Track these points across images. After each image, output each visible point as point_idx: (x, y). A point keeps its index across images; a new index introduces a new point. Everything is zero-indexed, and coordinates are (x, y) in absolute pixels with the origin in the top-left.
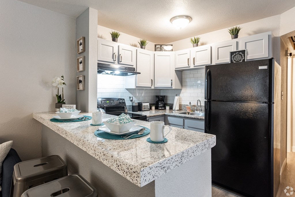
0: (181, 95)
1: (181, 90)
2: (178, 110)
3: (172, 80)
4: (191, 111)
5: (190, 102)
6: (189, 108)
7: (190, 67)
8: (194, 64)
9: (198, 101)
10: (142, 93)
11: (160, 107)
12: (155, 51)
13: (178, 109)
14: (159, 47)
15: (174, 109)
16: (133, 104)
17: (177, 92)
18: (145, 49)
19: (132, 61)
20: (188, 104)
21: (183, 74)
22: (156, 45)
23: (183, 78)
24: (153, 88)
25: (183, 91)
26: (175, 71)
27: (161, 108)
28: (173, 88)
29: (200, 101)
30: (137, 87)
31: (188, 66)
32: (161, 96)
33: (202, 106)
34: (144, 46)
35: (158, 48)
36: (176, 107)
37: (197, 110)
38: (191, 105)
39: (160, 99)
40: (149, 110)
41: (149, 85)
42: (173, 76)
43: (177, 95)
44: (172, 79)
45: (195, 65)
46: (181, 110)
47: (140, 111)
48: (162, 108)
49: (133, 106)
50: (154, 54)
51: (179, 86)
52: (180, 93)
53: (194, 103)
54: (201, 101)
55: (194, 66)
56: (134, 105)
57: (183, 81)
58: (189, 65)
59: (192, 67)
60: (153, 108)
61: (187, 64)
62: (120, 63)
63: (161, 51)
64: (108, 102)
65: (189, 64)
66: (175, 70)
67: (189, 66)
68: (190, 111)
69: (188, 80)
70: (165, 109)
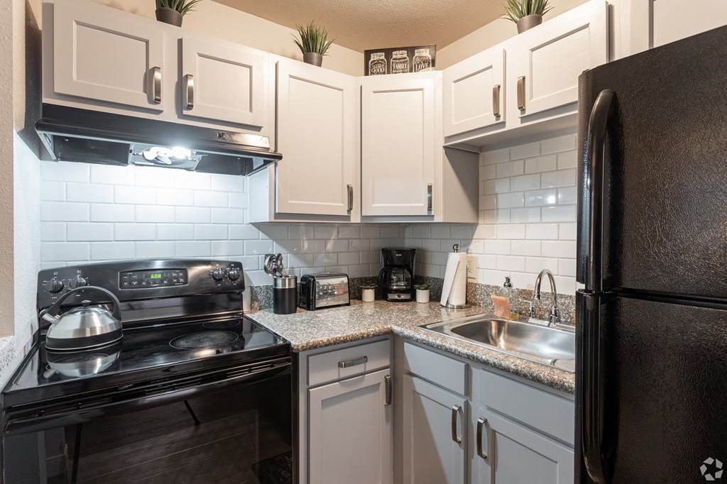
0: (475, 247)
1: (473, 226)
2: (460, 307)
3: (430, 189)
4: (512, 317)
5: (508, 280)
6: (502, 303)
7: (504, 123)
8: (522, 109)
9: (540, 276)
10: (326, 240)
11: (397, 291)
12: (367, 74)
13: (462, 302)
14: (383, 57)
15: (443, 302)
16: (276, 284)
17: (460, 234)
18: (320, 65)
19: (251, 110)
20: (501, 283)
21: (481, 163)
22: (368, 54)
23: (481, 179)
24: (355, 218)
25: (482, 230)
26: (442, 151)
27: (396, 297)
28: (437, 220)
29: (550, 275)
30: (277, 215)
31: (495, 122)
32: (400, 251)
33: (562, 296)
34: (315, 55)
35: (378, 62)
36: (453, 293)
37: (536, 314)
38: (514, 288)
39: (396, 262)
40: (348, 304)
41: (339, 208)
42: (438, 169)
43: (456, 248)
44: (431, 182)
45: (527, 113)
46: (475, 304)
47: (308, 309)
48: (403, 297)
49: (276, 291)
50: (361, 87)
51: (462, 212)
52: (469, 240)
53: (525, 281)
54: (553, 273)
55: (523, 119)
56: (280, 287)
57: (481, 193)
58: (497, 116)
59: (513, 121)
60: (369, 294)
61: (492, 112)
62: (185, 112)
63: (389, 73)
64: (159, 276)
65: (501, 113)
66: (445, 148)
67: (502, 120)
68: (505, 313)
69: (501, 188)
70: (413, 298)
